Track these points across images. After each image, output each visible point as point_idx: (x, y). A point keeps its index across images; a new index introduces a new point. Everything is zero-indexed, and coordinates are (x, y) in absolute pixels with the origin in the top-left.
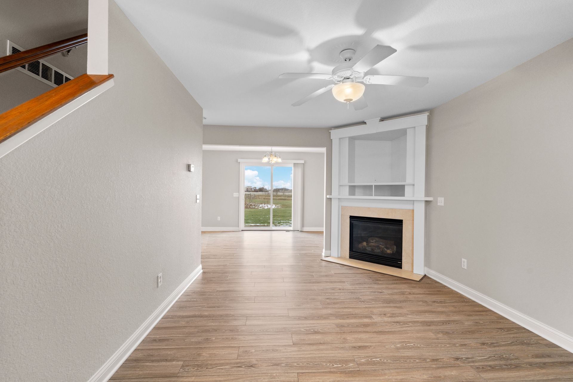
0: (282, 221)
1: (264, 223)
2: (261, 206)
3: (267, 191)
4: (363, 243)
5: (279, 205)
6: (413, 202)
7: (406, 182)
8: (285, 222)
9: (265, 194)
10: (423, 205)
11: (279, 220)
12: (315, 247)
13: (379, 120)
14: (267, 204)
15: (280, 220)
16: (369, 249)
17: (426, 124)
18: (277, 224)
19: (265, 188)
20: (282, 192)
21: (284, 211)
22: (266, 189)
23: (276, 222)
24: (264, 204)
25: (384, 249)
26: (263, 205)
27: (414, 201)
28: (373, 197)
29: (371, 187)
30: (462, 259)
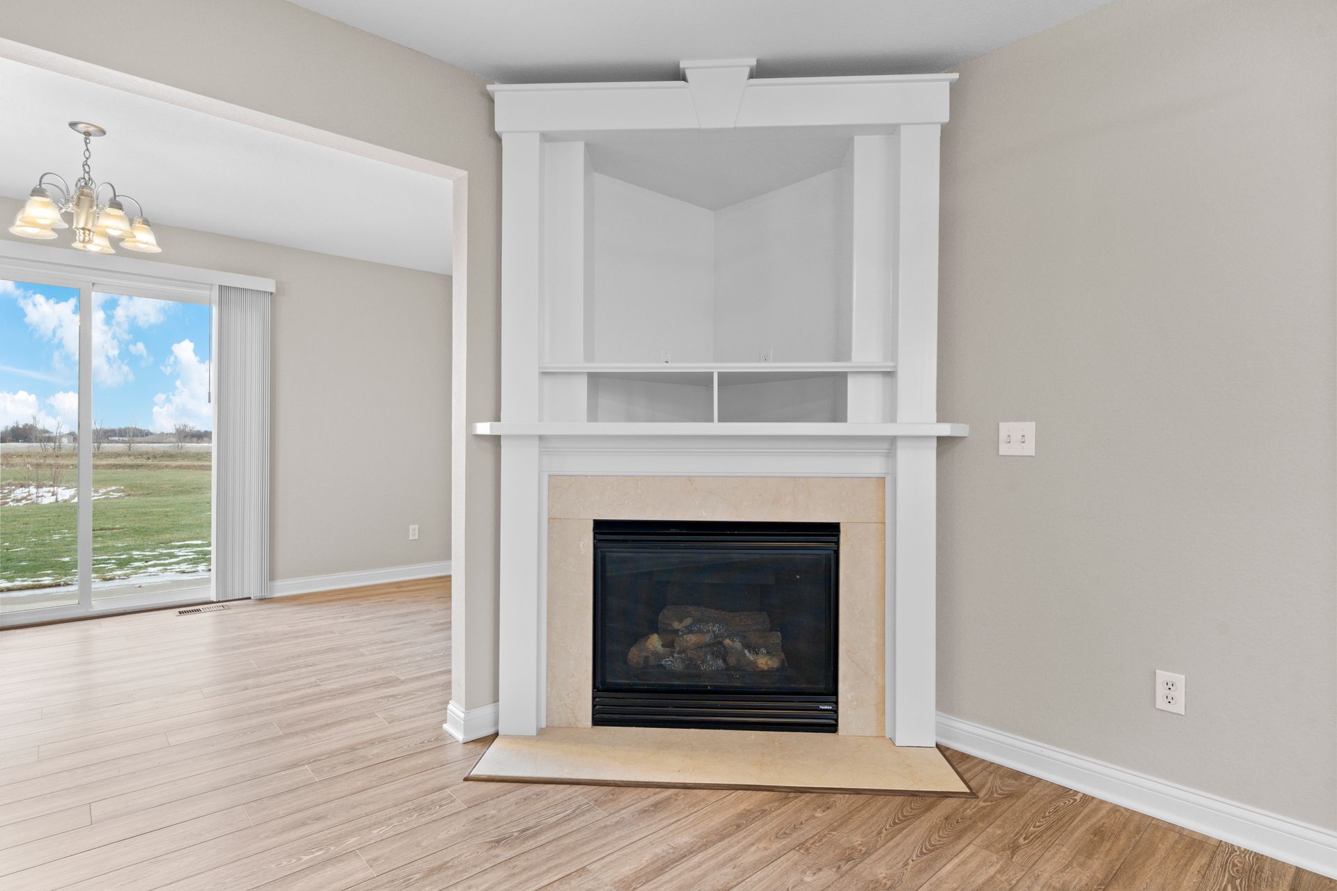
0: (135, 553)
1: (34, 568)
2: (20, 492)
3: (50, 439)
4: (650, 641)
5: (114, 488)
6: (886, 445)
7: (853, 361)
8: (155, 558)
9: (40, 450)
10: (929, 456)
11: (117, 550)
12: (377, 685)
13: (747, 72)
14: (52, 486)
15: (128, 549)
16: (674, 663)
17: (946, 118)
18: (112, 570)
19: (40, 426)
20: (123, 442)
21: (140, 510)
22: (46, 432)
23: (104, 561)
24: (38, 487)
25: (745, 655)
26: (33, 490)
27: (893, 440)
28: (716, 428)
29: (704, 380)
30: (1157, 671)
